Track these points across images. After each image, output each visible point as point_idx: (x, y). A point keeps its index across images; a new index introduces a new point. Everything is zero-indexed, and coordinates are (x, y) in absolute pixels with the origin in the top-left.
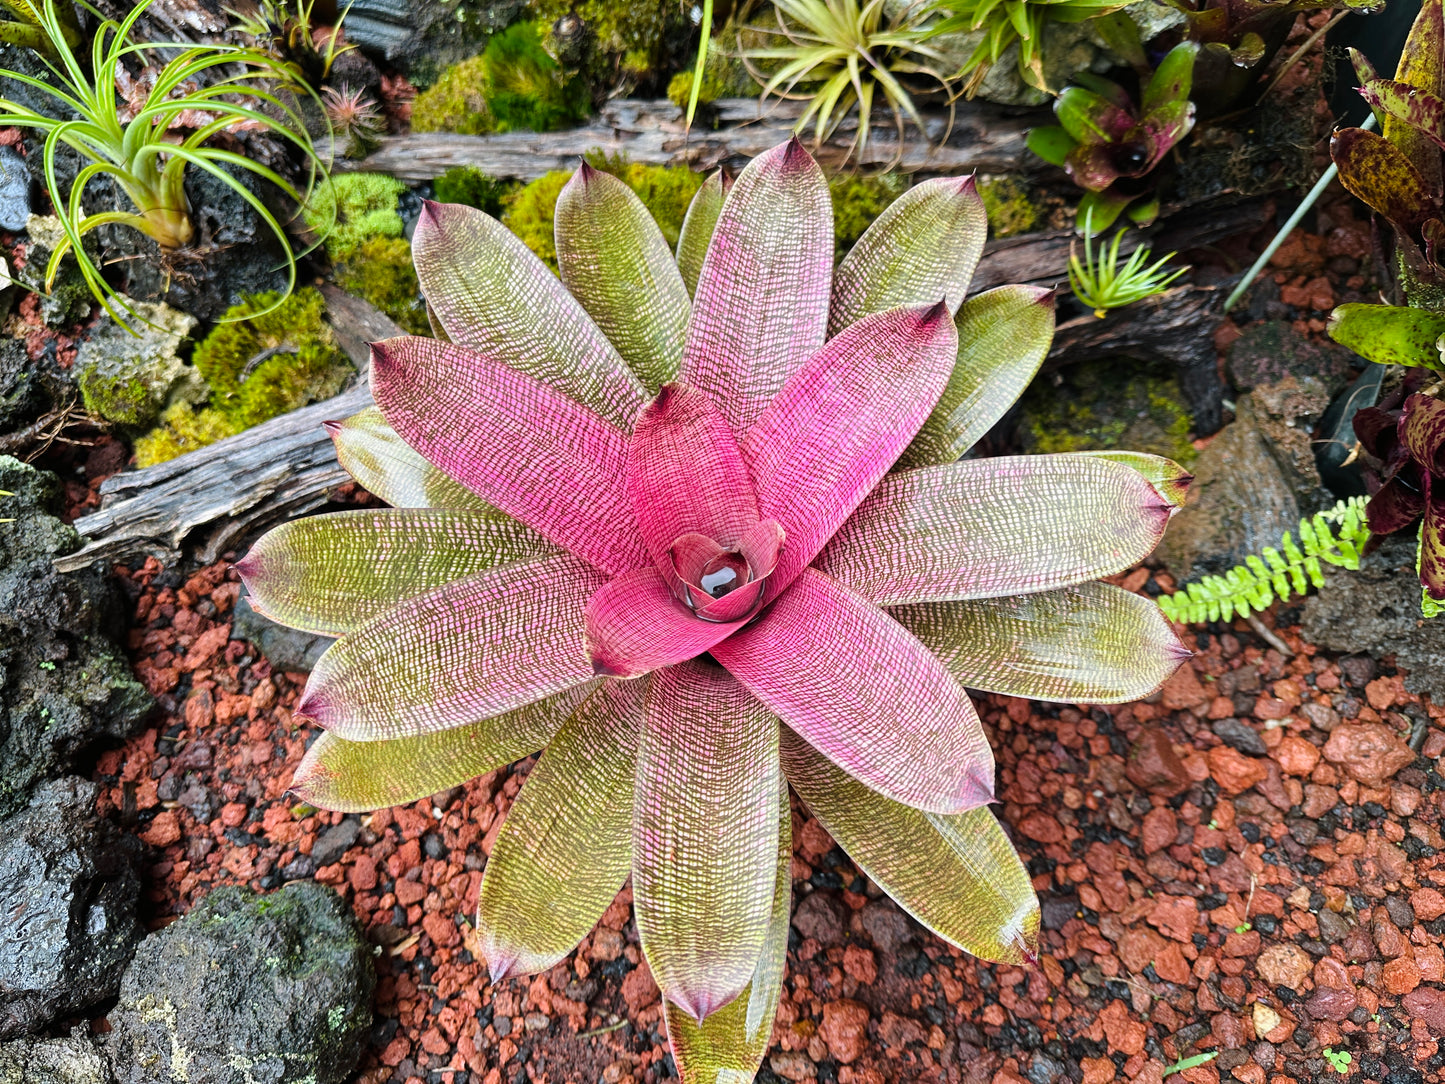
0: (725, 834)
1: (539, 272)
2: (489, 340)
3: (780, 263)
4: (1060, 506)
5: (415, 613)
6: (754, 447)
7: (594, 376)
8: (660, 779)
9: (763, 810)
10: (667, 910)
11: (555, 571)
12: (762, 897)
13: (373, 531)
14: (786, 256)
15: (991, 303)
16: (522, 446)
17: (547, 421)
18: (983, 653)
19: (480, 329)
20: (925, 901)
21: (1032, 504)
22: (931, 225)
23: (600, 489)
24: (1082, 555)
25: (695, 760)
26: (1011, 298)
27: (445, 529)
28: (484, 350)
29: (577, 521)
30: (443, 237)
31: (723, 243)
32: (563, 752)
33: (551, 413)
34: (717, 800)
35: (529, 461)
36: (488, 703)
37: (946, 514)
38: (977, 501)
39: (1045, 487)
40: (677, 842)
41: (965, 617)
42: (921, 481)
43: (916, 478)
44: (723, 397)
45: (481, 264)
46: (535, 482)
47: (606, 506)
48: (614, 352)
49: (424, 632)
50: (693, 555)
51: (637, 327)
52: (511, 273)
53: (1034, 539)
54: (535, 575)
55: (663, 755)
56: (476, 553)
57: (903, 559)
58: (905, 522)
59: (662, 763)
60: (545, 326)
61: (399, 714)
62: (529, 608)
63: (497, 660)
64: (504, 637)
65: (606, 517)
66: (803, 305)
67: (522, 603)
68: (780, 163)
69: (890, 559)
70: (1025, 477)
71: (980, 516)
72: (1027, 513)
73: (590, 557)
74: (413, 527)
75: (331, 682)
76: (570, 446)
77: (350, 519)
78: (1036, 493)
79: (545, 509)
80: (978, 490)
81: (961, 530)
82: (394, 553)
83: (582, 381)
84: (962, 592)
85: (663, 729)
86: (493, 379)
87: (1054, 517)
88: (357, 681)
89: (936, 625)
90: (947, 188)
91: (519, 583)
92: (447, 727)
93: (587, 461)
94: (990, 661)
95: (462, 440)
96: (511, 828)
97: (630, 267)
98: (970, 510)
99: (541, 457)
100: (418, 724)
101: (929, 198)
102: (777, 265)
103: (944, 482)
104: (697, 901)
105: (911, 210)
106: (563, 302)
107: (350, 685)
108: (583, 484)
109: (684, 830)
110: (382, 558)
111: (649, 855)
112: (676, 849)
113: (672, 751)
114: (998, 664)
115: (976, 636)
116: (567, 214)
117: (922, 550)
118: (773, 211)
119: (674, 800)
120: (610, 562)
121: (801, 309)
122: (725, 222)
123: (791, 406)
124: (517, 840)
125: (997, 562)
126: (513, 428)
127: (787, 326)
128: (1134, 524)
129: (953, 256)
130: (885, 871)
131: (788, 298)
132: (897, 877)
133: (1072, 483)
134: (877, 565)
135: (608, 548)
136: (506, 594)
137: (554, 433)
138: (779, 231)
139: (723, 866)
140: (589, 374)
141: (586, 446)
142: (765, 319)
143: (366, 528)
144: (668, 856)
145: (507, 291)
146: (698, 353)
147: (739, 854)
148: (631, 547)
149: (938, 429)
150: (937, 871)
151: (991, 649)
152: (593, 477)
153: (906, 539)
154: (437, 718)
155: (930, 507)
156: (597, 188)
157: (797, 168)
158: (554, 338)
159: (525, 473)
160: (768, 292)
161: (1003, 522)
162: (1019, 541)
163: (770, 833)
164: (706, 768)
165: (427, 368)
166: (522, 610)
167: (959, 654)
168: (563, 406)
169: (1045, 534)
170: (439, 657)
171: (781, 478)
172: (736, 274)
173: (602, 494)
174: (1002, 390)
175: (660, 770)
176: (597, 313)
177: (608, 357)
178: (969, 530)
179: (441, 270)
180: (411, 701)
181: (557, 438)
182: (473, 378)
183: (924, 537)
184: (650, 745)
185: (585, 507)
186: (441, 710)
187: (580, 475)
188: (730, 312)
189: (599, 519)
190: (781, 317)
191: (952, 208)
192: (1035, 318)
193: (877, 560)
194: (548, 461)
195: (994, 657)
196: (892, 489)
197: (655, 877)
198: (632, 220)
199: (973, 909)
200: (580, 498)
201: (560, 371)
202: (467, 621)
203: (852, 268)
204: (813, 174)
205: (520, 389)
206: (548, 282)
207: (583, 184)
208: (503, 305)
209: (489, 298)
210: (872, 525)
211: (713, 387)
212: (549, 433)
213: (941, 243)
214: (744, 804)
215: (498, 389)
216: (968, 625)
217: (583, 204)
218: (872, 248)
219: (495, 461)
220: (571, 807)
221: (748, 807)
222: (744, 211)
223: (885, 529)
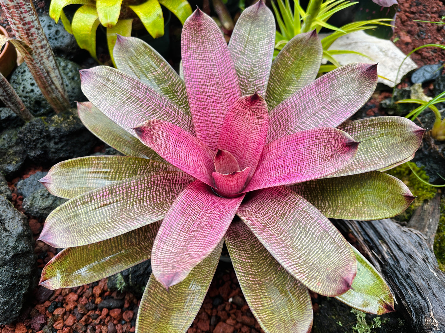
0: (123, 218)
1: (271, 46)
2: (240, 51)
3: (336, 102)
4: (323, 251)
5: (135, 83)
6: (271, 147)
7: (256, 88)
8: (133, 188)
9: (138, 223)
10: (80, 211)
11: (185, 120)
12: (100, 238)
13: (159, 65)
14: (340, 101)
15: (390, 181)
16: (212, 80)
17: (226, 81)
18: (255, 270)
19: (241, 46)
20: (149, 308)
21: (317, 241)
22: (395, 136)
23: (222, 116)
24: (309, 272)
25: (149, 198)
26: (397, 186)
27: (176, 84)
28: (236, 52)
29: (205, 115)
30: (256, 14)
31: (325, 80)
32: (134, 163)
33: (229, 80)
34: (136, 210)
35: (210, 85)
36: (122, 121)
37: (293, 218)
38: (304, 223)
39: (327, 240)
40: (110, 203)
41: (265, 257)
42: (298, 201)
43: (298, 199)
44: (280, 127)
45: (259, 30)
46: (206, 92)
47: (219, 122)
48: (266, 85)
49: (131, 90)
50: (230, 164)
51: (285, 91)
52: (264, 39)
53: (304, 252)
54: (178, 114)
55: (143, 185)
56: (178, 99)
57: (267, 218)
58: (282, 210)
59: (140, 186)
60: (258, 61)
61: (100, 98)
62: (166, 119)
63: (140, 118)
64: (150, 116)
65: (216, 125)
66: (329, 120)
67: (165, 115)
68: (364, 70)
69: (265, 215)
70: (325, 231)
71: (299, 228)
72: (312, 242)
73: (197, 126)
74: (169, 75)
75: (95, 73)
76: (225, 94)
77: (157, 56)
78: (322, 239)
79: (200, 101)
80: (308, 220)
81: (290, 227)
82: (158, 75)
83: (252, 86)
84: (264, 241)
85: (154, 182)
86: (223, 54)
87: (317, 252)
88: (101, 80)
89: (256, 250)
90: (411, 127)
91: (171, 110)
92: (104, 113)
93: (226, 104)
94: (252, 274)
95: (197, 60)
96: (95, 159)
97: (300, 73)
98: (299, 224)
99: (214, 88)
100: (100, 104)
101: (402, 125)
102: (335, 101)
103: (303, 208)
104: (89, 219)
105: (393, 124)
106: (269, 59)
107: (98, 79)
108: (218, 108)
109: (117, 204)
110: (154, 73)
111: (98, 196)
112: (107, 205)
113: (147, 188)
114: (253, 278)
115: (260, 265)
116: (297, 40)
117: (275, 221)
118: (349, 84)
119: (127, 196)
120: (203, 136)
121: (327, 121)
122: (332, 74)
123: (290, 143)
124: (92, 164)
125: (286, 246)
126: (215, 72)
127: (318, 123)
128: (335, 281)
129: (391, 154)
130: (153, 288)
131: (327, 114)
132: (153, 294)
133: (335, 248)
134: (261, 213)
135: (207, 132)
136: (164, 108)
137: (224, 86)
138: (345, 92)
139: (109, 223)
140: (255, 86)
141: (230, 100)
142: (315, 115)
143: (158, 62)
144: (102, 203)
145: (258, 44)
146: (286, 106)
147: (115, 224)
148: (215, 141)
149: (332, 204)
150: (164, 307)
151: (258, 272)
152: (223, 110)
153: (276, 214)
154: (105, 109)
155: (292, 212)
156: (313, 41)
157: (369, 77)
158: (256, 67)
159: (205, 87)
160: (323, 108)
161: (303, 237)
162: (299, 247)
163: (128, 229)
164: (148, 202)
165: (208, 32)
166: (163, 117)
167: (249, 263)
168: (234, 81)
169: (309, 253)
170: (127, 100)
171: (269, 164)
172: (320, 93)
173: (221, 117)
174: (364, 213)
175: (136, 187)
176: (278, 76)
177: (263, 86)
178: (292, 229)
179: (247, 22)
180: (106, 99)
181: (224, 88)
182: (218, 48)
183: (280, 218)
184: (144, 179)
185: (212, 115)
186: (109, 109)
187: (220, 105)
188: (307, 103)
189: (213, 123)
190: (320, 118)
191: (407, 136)
192: (399, 201)
193: (263, 211)
194: (215, 92)
195: (255, 275)
196: (290, 196)
197: (91, 201)
198: (314, 60)
199: (156, 328)
200: (214, 111)
201: (249, 78)
202: (145, 101)
203: (357, 126)
204: (373, 83)
205: (227, 64)
206: (270, 50)
207: (309, 36)
208: (253, 46)
209: (252, 41)
210: (274, 202)
211: (281, 121)
212: (223, 84)
213: (392, 144)
214: (138, 218)
215: (222, 58)
216: (263, 259)
217: (304, 42)
218: (369, 125)
219: (200, 74)
220: (116, 175)
221: (137, 219)
222: (341, 76)
223: (276, 206)
